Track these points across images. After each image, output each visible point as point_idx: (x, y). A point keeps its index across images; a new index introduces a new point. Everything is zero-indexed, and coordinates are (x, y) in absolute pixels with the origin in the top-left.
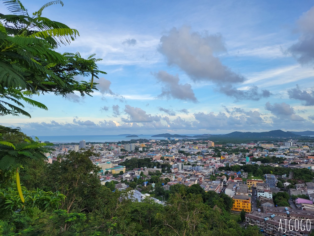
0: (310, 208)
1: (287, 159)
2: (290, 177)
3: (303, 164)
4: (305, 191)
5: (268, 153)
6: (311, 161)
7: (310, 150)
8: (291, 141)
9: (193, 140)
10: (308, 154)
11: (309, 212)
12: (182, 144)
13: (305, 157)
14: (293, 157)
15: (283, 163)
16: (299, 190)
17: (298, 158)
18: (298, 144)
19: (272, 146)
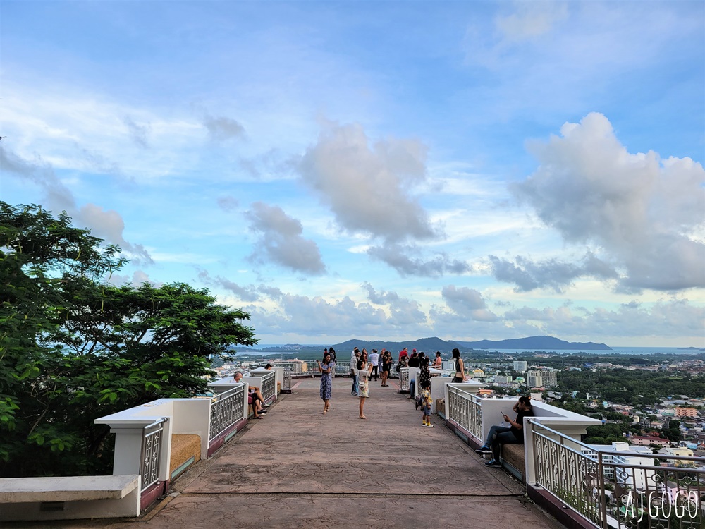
7: (486, 377)
9: (261, 357)
12: (236, 366)
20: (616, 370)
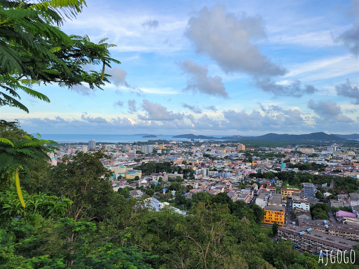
0: (353, 222)
1: (329, 165)
2: (331, 186)
3: (347, 172)
4: (348, 202)
5: (307, 158)
6: (357, 169)
7: (357, 156)
8: (335, 146)
9: (220, 142)
10: (354, 160)
11: (352, 226)
12: (208, 146)
13: (349, 164)
14: (336, 164)
15: (324, 170)
16: (341, 201)
17: (342, 166)
18: (343, 149)
19: (312, 151)
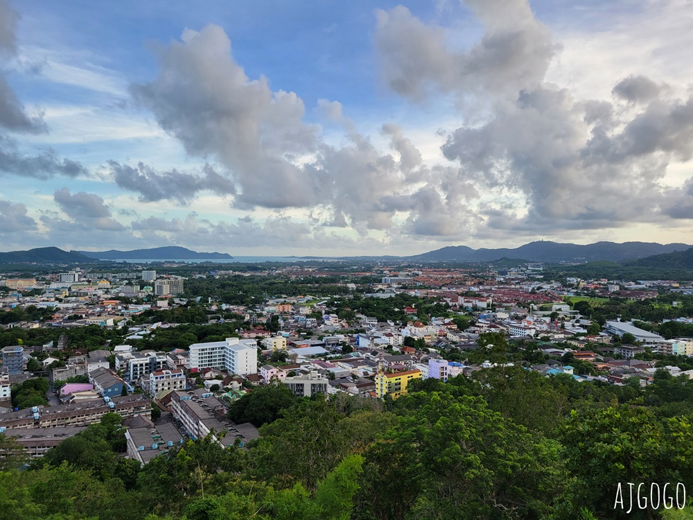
0: (86, 397)
1: (62, 309)
2: (60, 346)
4: (84, 368)
5: (21, 299)
6: (109, 310)
13: (98, 303)
14: (75, 305)
15: (51, 319)
17: (85, 307)
18: (90, 277)
19: (33, 284)
20: (235, 276)
